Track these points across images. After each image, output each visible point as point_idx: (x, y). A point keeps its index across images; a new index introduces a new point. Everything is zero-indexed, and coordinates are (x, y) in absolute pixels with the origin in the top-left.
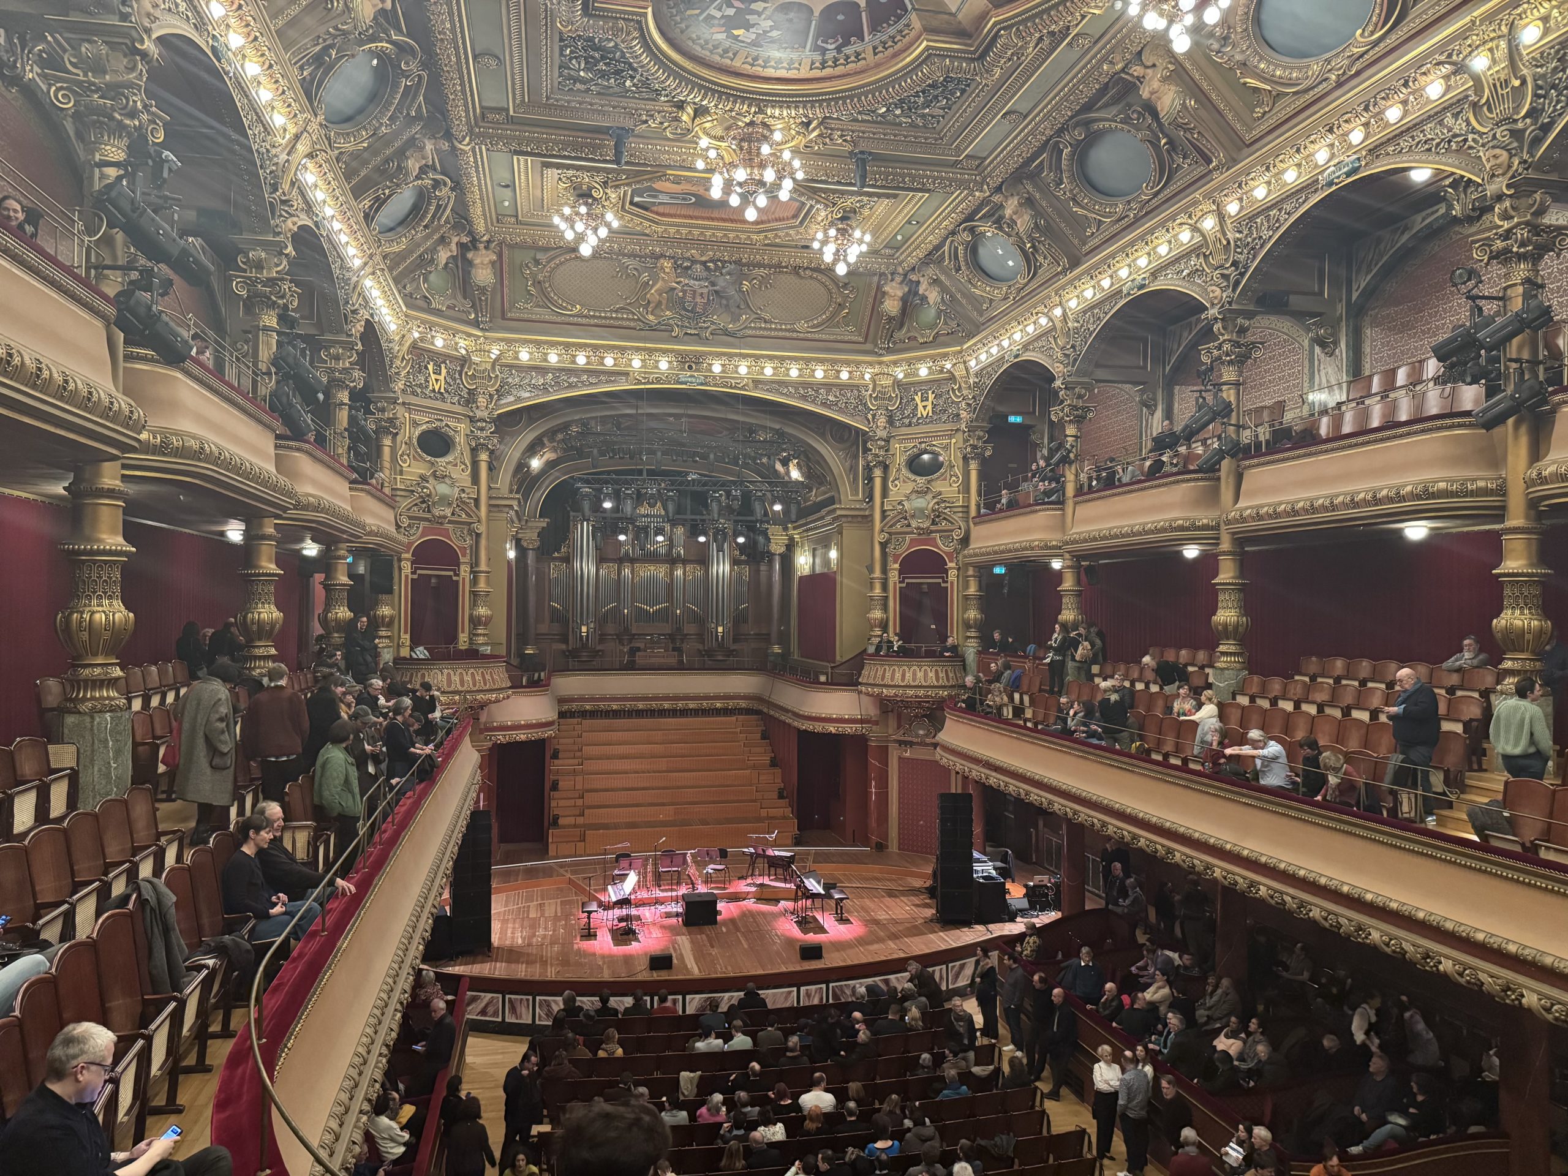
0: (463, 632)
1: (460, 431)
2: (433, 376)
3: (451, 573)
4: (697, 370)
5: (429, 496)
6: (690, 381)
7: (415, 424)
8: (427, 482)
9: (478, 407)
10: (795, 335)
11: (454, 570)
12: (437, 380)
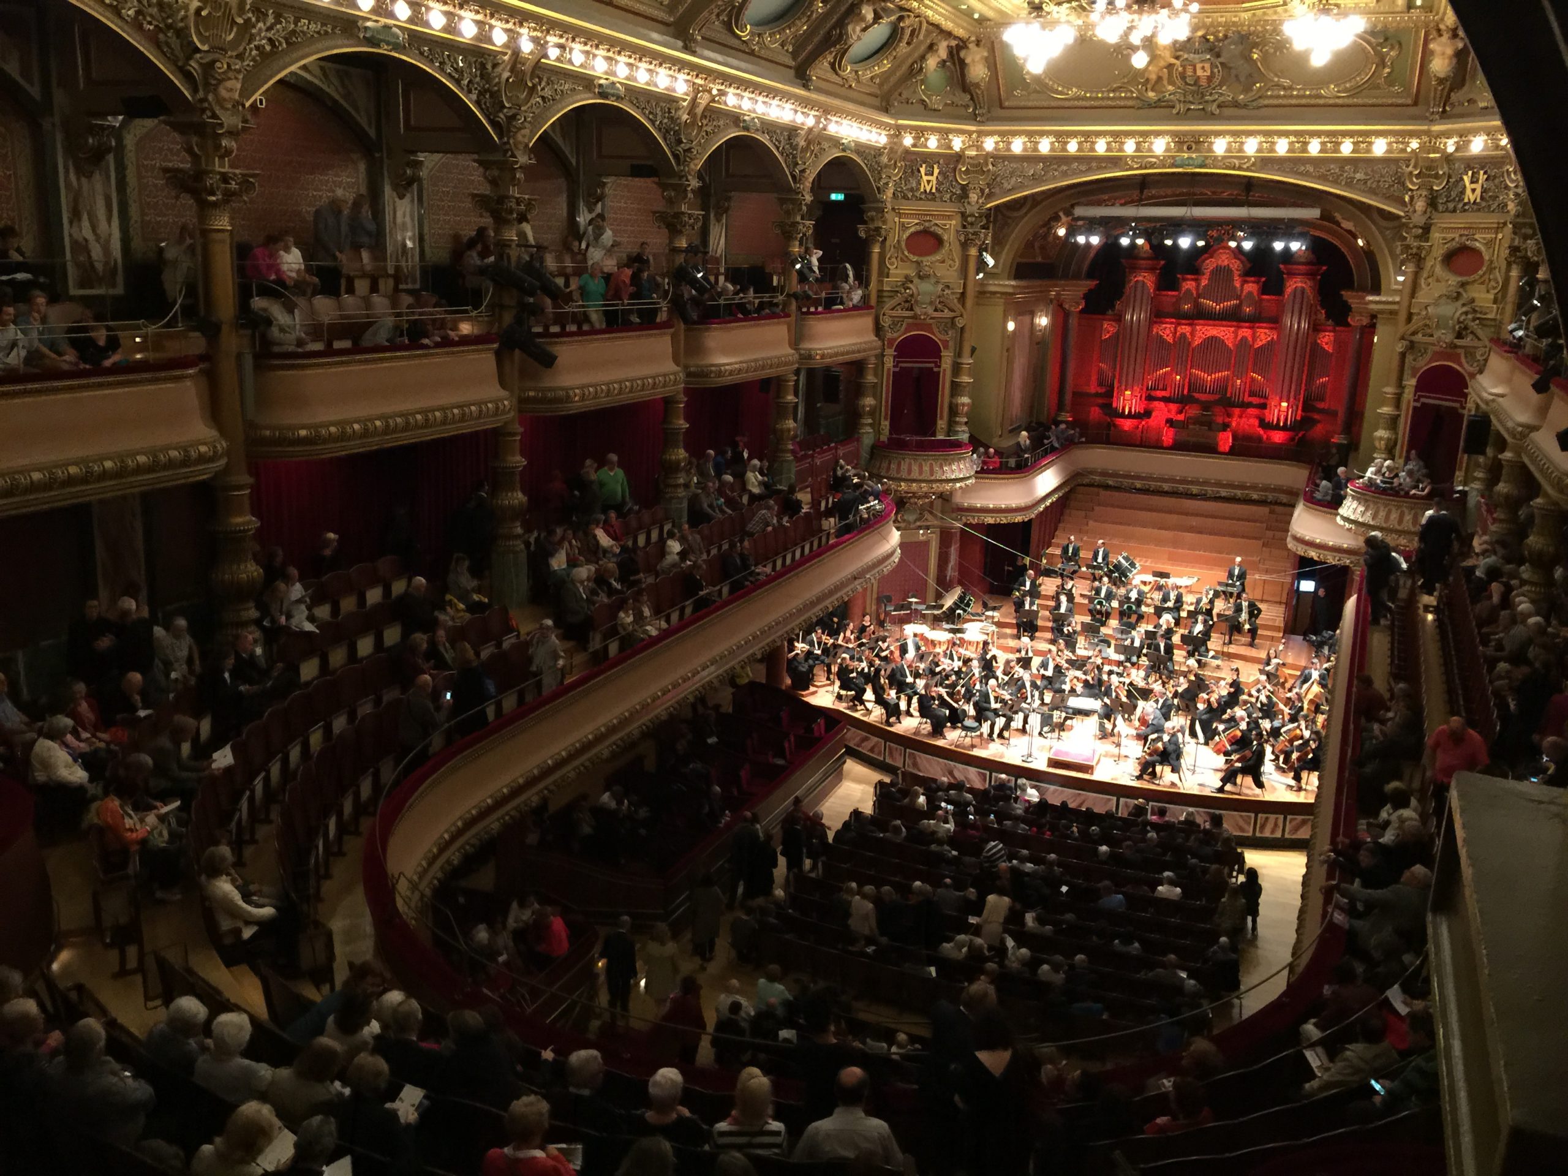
0: (941, 418)
1: (950, 228)
2: (925, 178)
3: (932, 365)
4: (1197, 151)
5: (912, 295)
6: (1190, 163)
7: (904, 227)
8: (912, 282)
9: (969, 203)
10: (1321, 101)
11: (935, 363)
12: (929, 182)
